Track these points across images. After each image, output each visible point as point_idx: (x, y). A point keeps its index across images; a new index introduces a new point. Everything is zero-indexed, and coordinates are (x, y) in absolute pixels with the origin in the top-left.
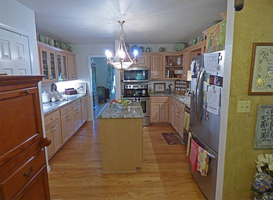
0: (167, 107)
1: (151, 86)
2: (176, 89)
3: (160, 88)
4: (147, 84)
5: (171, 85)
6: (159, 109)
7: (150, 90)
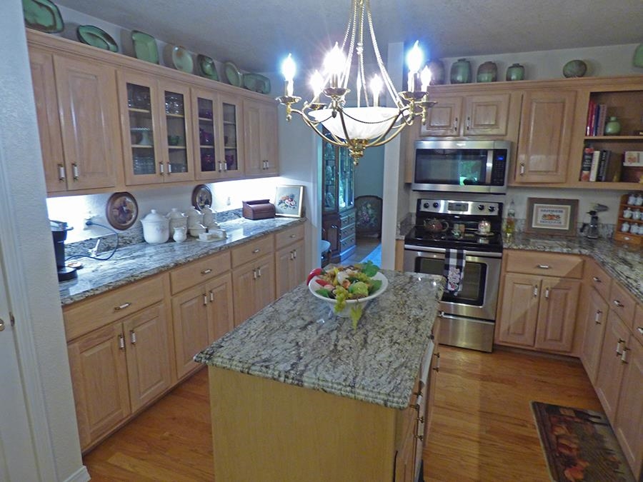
0: (572, 295)
1: (516, 207)
2: (625, 227)
3: (551, 217)
4: (500, 199)
5: (604, 208)
6: (535, 300)
7: (510, 223)
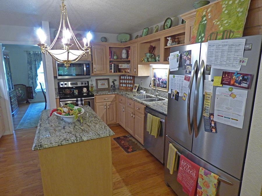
0: (114, 106)
1: (92, 82)
2: (121, 85)
3: (103, 84)
4: (87, 80)
5: (115, 80)
6: (105, 110)
7: (92, 87)
